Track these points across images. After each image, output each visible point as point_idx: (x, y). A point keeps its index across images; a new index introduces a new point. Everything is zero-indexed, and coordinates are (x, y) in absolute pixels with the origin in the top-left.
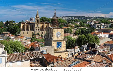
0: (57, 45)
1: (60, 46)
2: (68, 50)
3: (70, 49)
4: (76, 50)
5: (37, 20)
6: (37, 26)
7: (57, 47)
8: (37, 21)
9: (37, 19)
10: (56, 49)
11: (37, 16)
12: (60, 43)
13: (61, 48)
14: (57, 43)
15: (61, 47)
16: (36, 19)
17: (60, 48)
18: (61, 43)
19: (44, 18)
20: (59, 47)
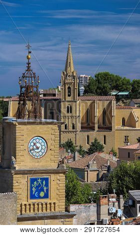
0: (31, 188)
1: (42, 194)
2: (73, 208)
3: (82, 207)
4: (104, 209)
5: (67, 87)
6: (69, 110)
7: (32, 197)
8: (69, 92)
9: (69, 80)
10: (28, 207)
11: (66, 70)
12: (42, 179)
13: (47, 201)
14: (33, 181)
15: (46, 196)
16: (65, 84)
17: (43, 201)
18: (47, 180)
19: (106, 77)
20: (40, 197)
